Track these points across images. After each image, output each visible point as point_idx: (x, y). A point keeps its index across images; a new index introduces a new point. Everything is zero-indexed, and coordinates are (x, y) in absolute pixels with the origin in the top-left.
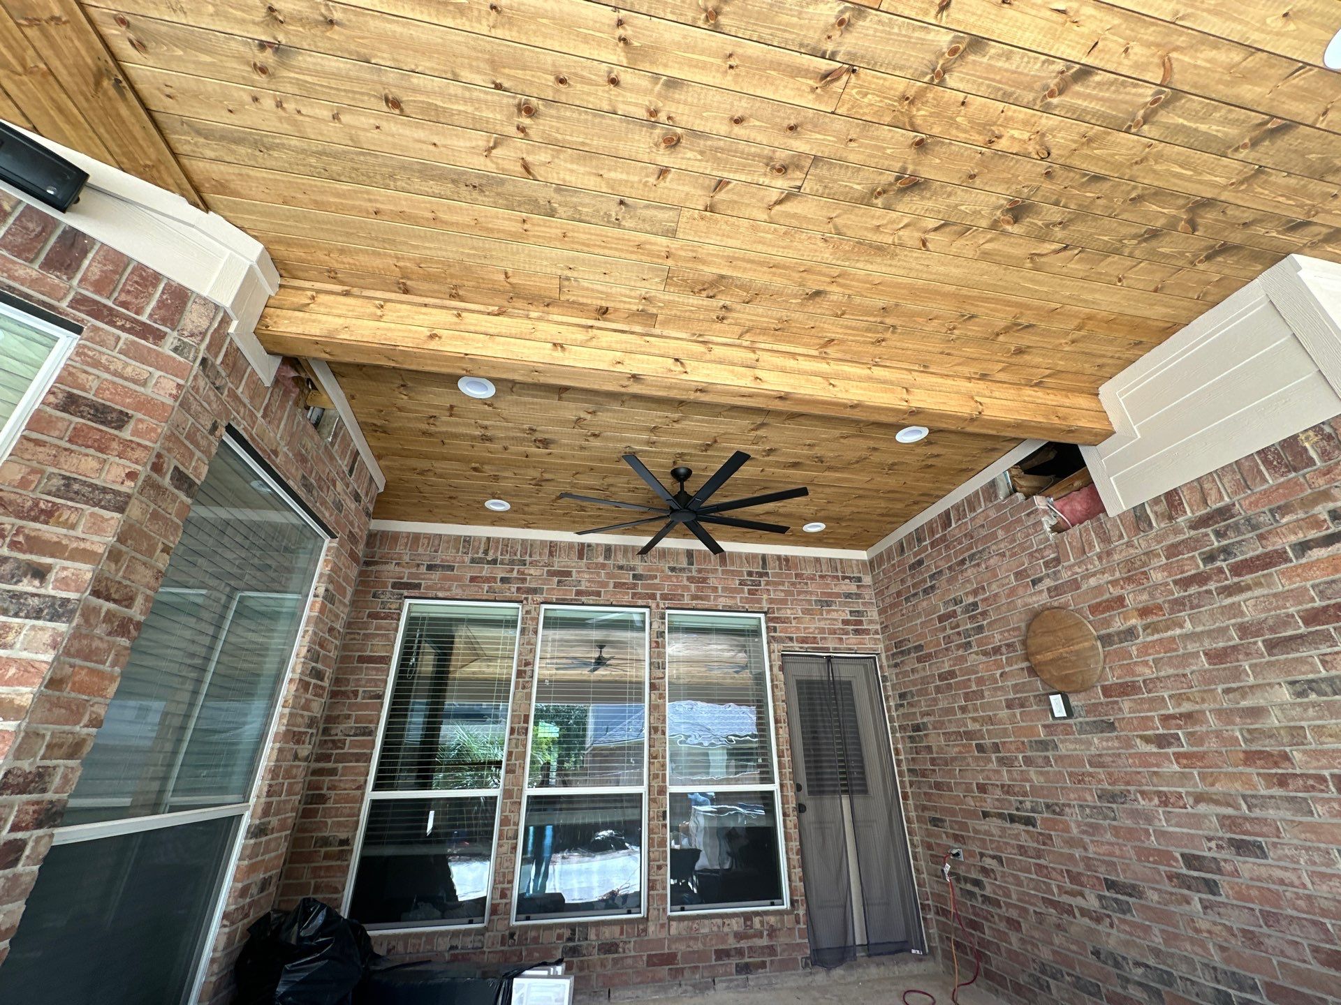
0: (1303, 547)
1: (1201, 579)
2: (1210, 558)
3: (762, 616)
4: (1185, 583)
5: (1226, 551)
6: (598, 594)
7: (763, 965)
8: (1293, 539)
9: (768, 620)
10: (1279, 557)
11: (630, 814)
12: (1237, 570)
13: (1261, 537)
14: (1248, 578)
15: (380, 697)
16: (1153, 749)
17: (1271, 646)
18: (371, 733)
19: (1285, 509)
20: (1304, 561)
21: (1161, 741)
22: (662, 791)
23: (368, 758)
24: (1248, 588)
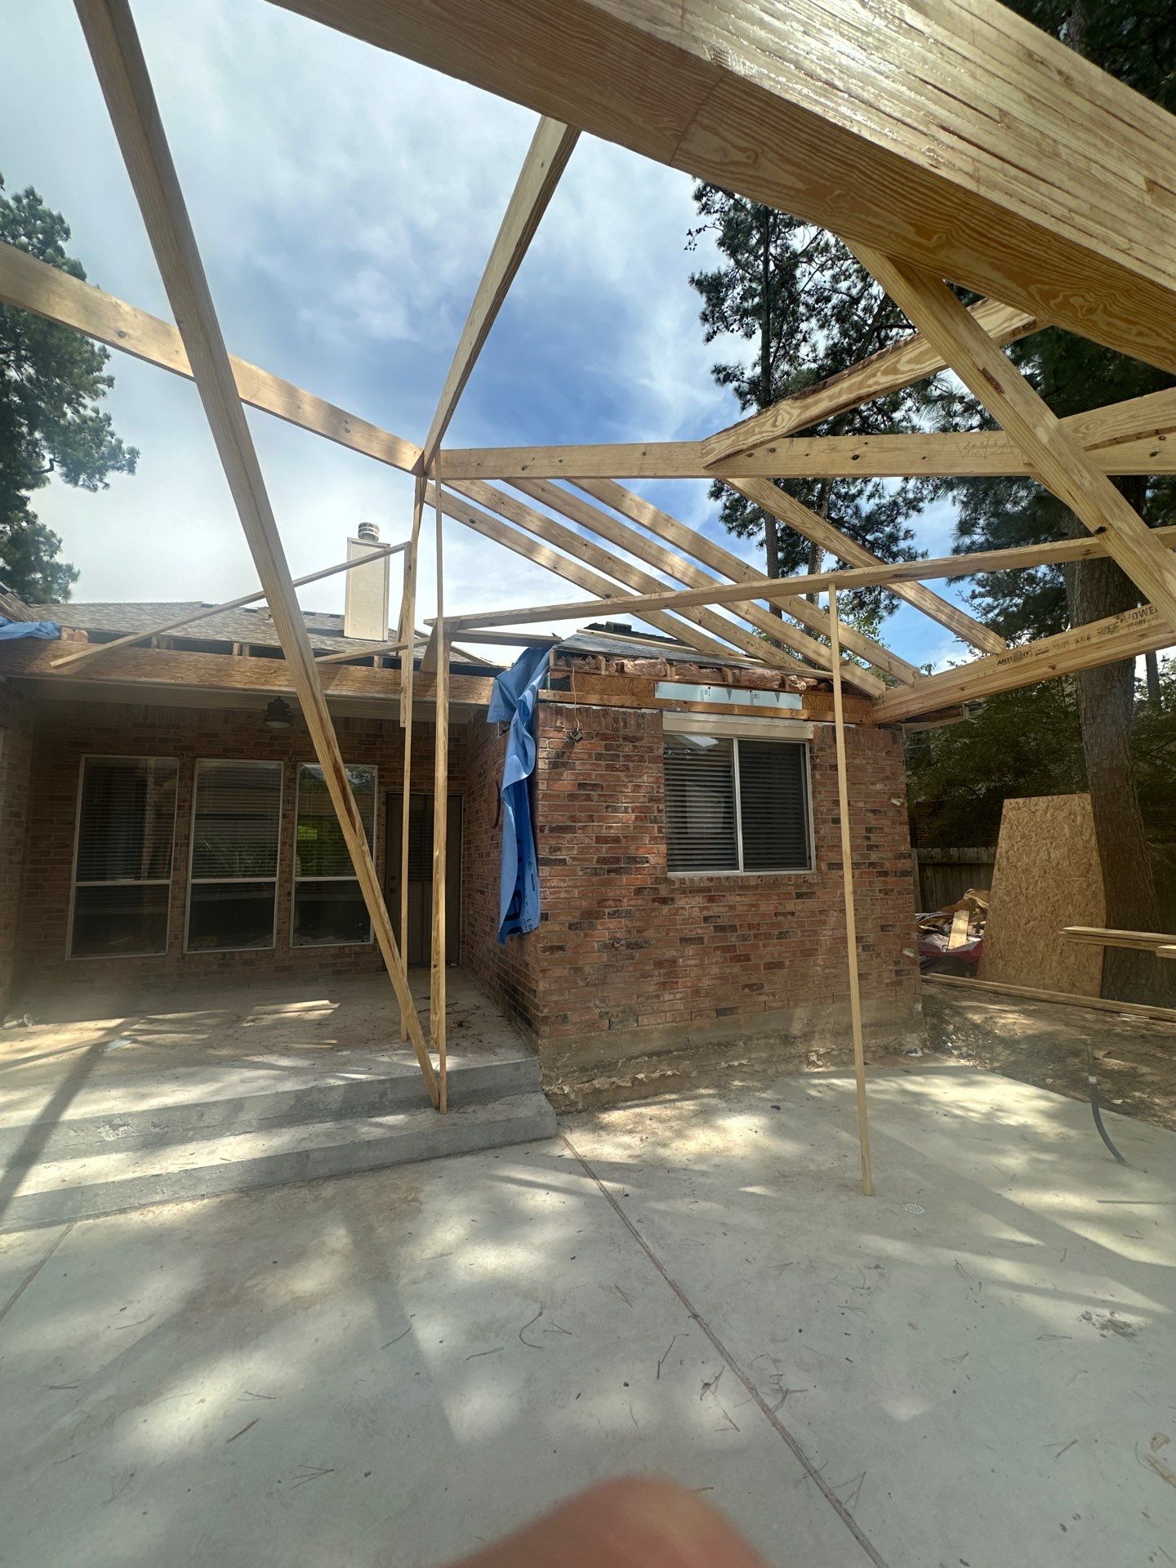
3: (376, 767)
6: (242, 751)
7: (349, 971)
9: (379, 770)
11: (265, 895)
15: (73, 823)
18: (70, 846)
22: (289, 880)
23: (70, 862)
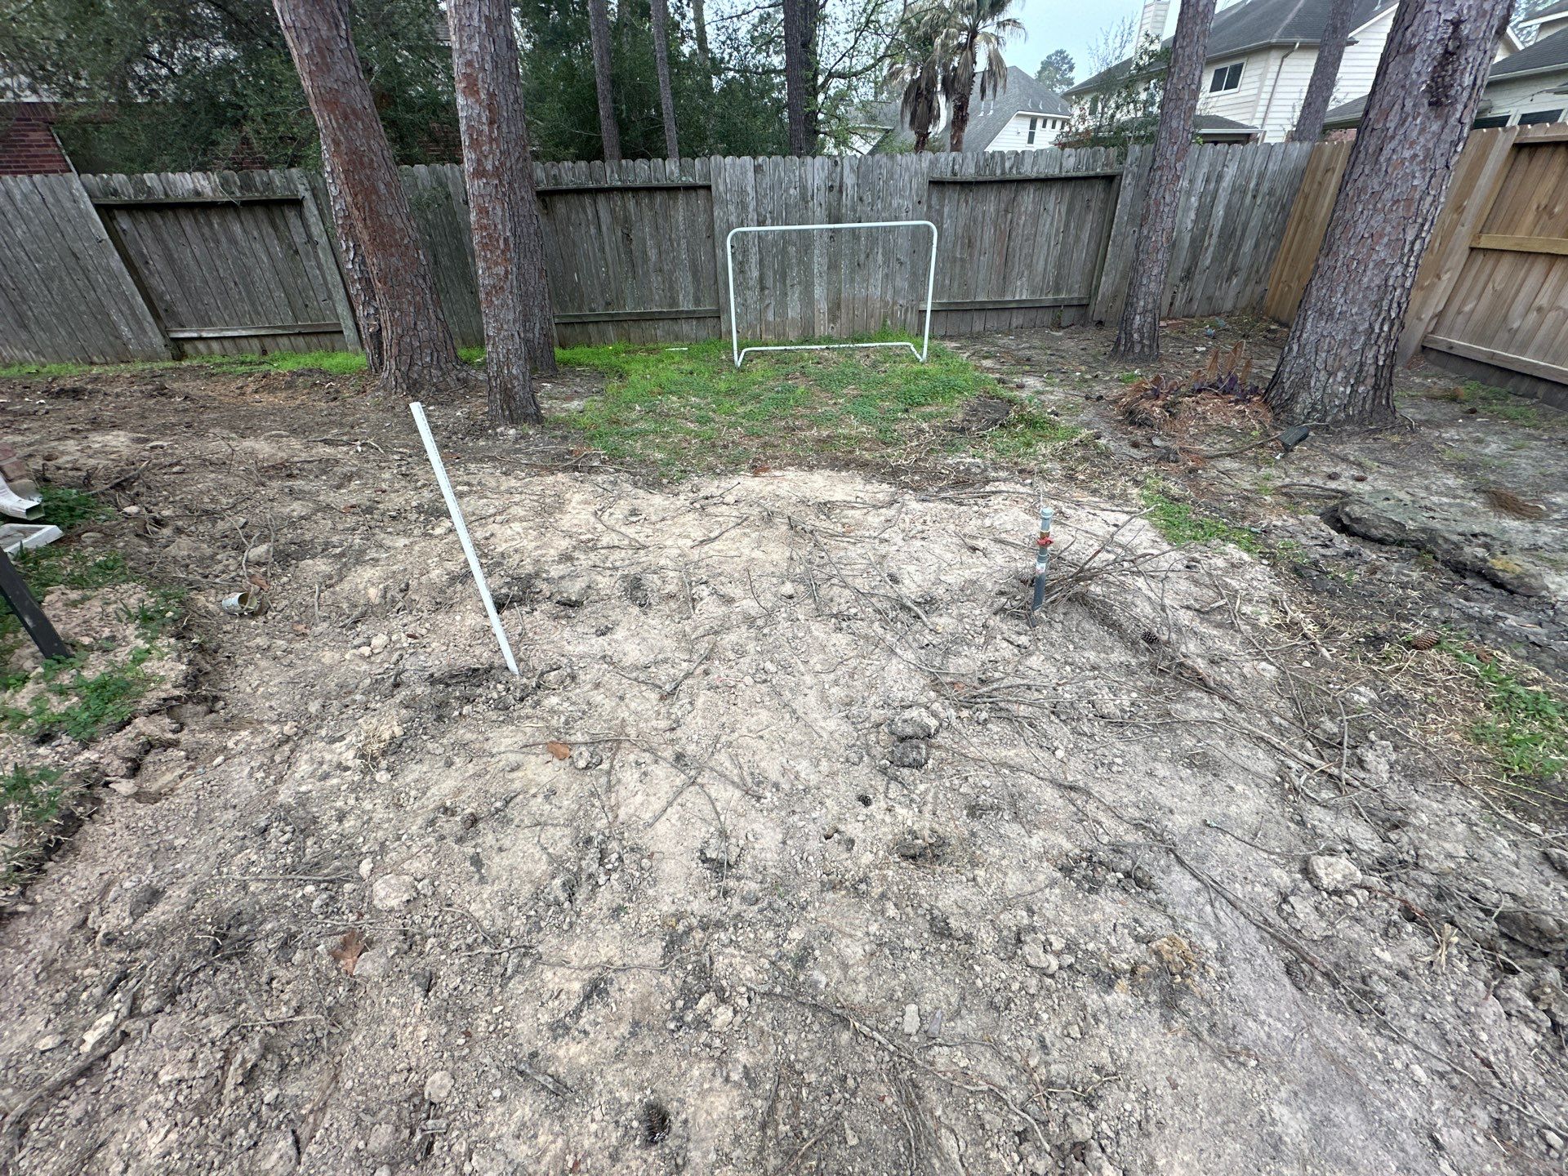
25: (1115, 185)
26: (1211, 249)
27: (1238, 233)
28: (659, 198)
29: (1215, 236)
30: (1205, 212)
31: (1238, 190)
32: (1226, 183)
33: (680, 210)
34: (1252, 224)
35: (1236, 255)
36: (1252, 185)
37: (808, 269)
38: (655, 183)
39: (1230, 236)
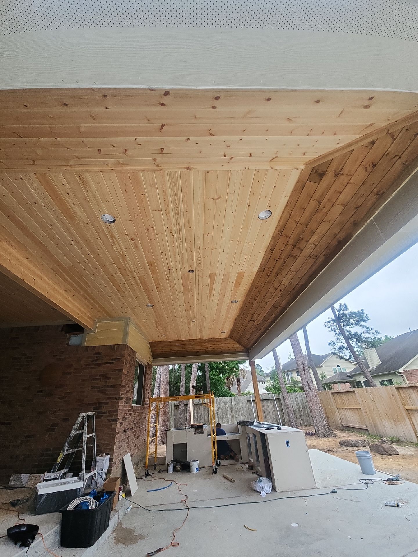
0: (106, 363)
1: (89, 365)
2: (93, 361)
4: (86, 365)
5: (96, 360)
8: (106, 361)
10: (102, 364)
12: (95, 365)
13: (102, 360)
14: (96, 366)
16: (59, 400)
17: (93, 380)
19: (107, 356)
20: (105, 365)
21: (62, 398)
24: (95, 368)
25: (280, 400)
26: (302, 411)
27: (305, 407)
28: (198, 405)
29: (302, 408)
30: (298, 404)
31: (301, 400)
32: (299, 399)
33: (202, 408)
34: (307, 406)
35: (307, 412)
36: (303, 399)
37: (227, 418)
38: (198, 403)
39: (304, 408)
